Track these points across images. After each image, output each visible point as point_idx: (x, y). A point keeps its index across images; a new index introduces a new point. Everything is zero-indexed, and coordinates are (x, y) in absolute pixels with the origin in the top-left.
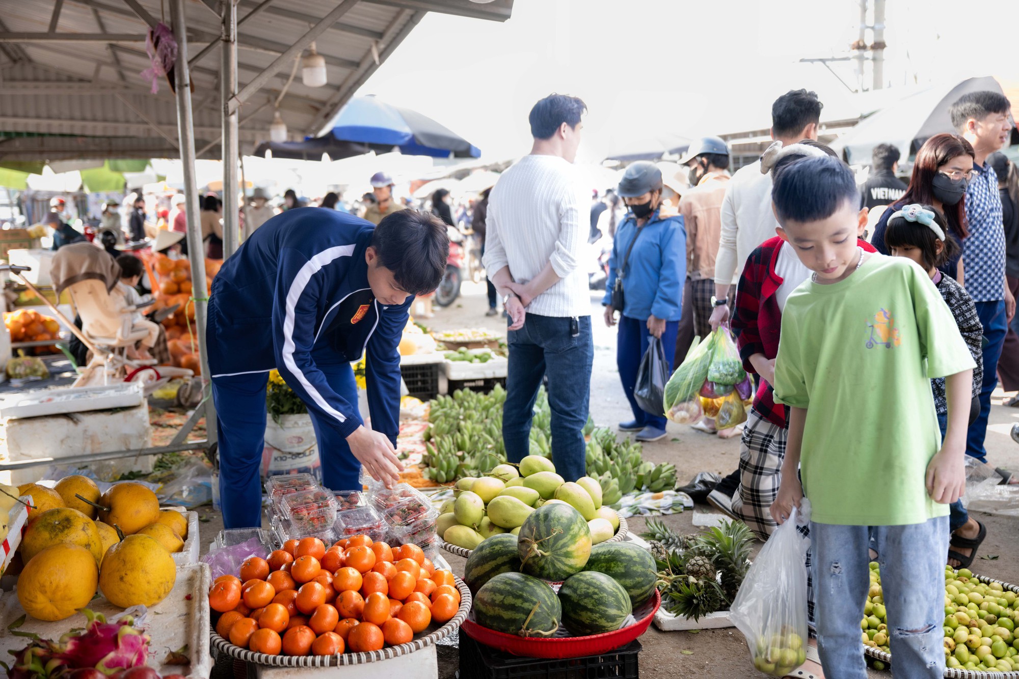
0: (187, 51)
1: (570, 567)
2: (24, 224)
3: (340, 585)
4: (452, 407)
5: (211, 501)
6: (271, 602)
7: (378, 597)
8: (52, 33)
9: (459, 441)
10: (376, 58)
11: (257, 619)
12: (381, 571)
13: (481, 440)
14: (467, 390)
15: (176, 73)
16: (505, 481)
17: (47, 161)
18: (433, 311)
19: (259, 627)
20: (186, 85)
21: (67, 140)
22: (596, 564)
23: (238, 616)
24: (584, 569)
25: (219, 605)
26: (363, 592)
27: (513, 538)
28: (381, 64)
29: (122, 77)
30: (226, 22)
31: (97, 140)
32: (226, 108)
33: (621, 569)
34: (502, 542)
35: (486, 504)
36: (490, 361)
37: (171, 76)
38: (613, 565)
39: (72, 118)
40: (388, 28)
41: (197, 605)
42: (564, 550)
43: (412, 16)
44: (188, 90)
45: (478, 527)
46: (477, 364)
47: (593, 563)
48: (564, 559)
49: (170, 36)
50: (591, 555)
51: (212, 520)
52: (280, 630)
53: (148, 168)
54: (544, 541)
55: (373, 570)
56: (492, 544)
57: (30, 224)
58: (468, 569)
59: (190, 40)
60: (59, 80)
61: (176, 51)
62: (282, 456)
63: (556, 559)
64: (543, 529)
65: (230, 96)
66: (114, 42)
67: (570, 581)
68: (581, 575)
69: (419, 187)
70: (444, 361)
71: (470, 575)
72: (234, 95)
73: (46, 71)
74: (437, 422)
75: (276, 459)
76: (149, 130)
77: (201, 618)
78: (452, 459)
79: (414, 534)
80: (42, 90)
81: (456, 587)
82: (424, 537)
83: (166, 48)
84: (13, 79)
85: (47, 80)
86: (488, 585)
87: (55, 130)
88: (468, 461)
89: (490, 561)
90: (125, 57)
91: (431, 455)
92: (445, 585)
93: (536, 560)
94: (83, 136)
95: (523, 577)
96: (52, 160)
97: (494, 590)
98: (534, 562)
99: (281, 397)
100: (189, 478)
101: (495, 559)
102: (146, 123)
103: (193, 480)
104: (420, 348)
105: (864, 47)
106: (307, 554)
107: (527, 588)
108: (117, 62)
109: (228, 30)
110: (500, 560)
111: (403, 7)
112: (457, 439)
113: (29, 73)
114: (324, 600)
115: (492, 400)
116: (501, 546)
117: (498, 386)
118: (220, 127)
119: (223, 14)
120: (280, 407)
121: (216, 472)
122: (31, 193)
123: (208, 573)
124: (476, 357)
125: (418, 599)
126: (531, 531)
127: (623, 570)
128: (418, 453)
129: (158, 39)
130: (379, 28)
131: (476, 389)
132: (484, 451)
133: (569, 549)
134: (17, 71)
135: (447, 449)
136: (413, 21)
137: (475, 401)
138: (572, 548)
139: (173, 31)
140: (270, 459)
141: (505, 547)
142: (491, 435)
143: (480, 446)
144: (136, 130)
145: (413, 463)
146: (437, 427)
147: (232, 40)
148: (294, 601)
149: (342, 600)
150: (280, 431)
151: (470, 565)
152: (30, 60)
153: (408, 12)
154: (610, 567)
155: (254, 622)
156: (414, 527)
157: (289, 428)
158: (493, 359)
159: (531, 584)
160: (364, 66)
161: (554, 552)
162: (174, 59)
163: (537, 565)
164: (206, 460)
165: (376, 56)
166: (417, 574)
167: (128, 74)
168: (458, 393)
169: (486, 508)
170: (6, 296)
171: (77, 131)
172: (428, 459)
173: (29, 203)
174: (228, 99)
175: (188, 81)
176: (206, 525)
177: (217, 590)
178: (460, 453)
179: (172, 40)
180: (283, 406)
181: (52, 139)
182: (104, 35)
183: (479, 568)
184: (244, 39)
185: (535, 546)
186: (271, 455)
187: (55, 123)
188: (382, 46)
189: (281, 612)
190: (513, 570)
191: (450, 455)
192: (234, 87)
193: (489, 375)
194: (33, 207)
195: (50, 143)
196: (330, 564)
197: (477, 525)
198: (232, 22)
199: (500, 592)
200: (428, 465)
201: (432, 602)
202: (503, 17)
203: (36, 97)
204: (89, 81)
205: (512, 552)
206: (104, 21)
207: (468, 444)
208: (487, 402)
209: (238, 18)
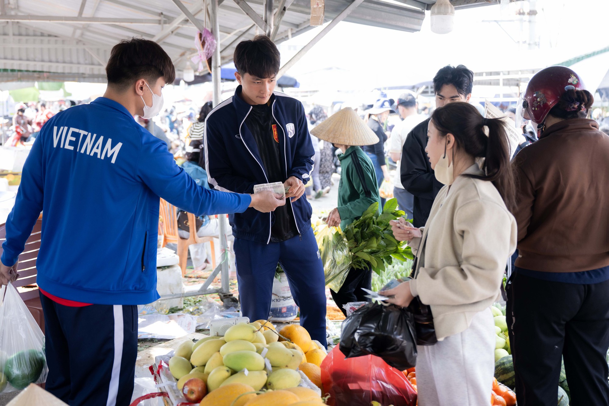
15: (213, 60)
20: (219, 67)
37: (210, 61)
39: (43, 61)
49: (211, 37)
94: (48, 72)
105: (523, 14)
139: (212, 33)
171: (45, 69)
175: (219, 64)
179: (213, 39)
183: (505, 375)
187: (31, 63)
204: (55, 36)
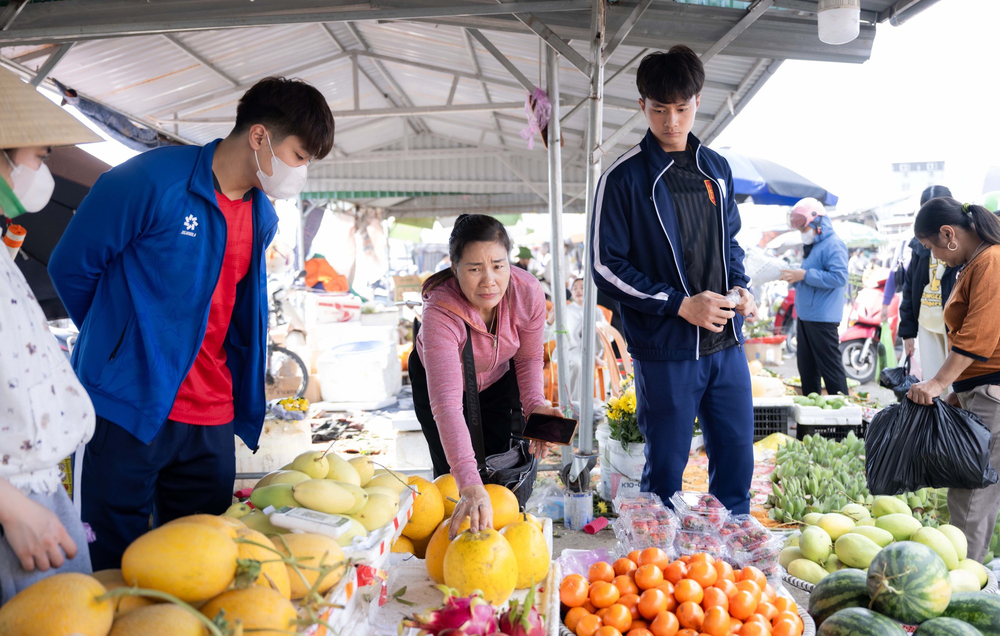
0: (559, 111)
1: (926, 610)
2: (416, 272)
3: (681, 595)
4: (800, 452)
5: (563, 519)
6: (616, 603)
7: (719, 611)
8: (450, 105)
9: (808, 484)
10: (732, 110)
11: (602, 618)
12: (723, 588)
13: (832, 485)
14: (817, 435)
15: (549, 130)
16: (856, 520)
17: (438, 218)
18: (783, 359)
19: (603, 624)
20: (557, 141)
21: (454, 198)
22: (956, 612)
23: (584, 613)
24: (943, 615)
25: (568, 601)
26: (703, 605)
27: (863, 574)
28: (736, 115)
29: (503, 141)
30: (594, 82)
31: (478, 197)
32: (591, 157)
33: (987, 621)
34: (850, 577)
35: (833, 541)
36: (843, 408)
37: (545, 133)
38: (976, 615)
39: (460, 179)
40: (743, 79)
41: (548, 596)
42: (919, 591)
43: (767, 67)
44: (558, 144)
45: (825, 564)
46: (829, 409)
47: (952, 610)
48: (918, 601)
49: (546, 99)
50: (951, 602)
51: (562, 536)
52: (624, 630)
53: (519, 222)
54: (896, 578)
55: (714, 586)
56: (839, 578)
57: (421, 272)
58: (813, 601)
59: (561, 104)
60: (451, 147)
61: (549, 111)
62: (629, 482)
63: (910, 599)
64: (895, 565)
65: (595, 147)
66: (497, 110)
67: (925, 625)
68: (939, 620)
69: (773, 238)
70: (794, 405)
71: (814, 607)
72: (598, 146)
73: (442, 139)
74: (784, 464)
75: (623, 485)
76: (522, 187)
77: (552, 608)
78: (799, 501)
79: (755, 561)
80: (437, 156)
81: (799, 616)
82: (766, 565)
83: (542, 110)
84: (415, 148)
85: (442, 147)
86: (834, 617)
87: (446, 190)
88: (817, 503)
89: (836, 594)
90: (505, 123)
91: (777, 497)
92: (788, 612)
93: (887, 597)
94: (468, 194)
95: (872, 614)
96: (441, 216)
97: (839, 623)
98: (885, 600)
99: (630, 426)
100: (543, 497)
101: (842, 593)
102: (521, 181)
103: (548, 498)
104: (768, 390)
106: (650, 563)
107: (875, 625)
108: (499, 127)
109: (595, 89)
110: (847, 595)
111: (759, 58)
112: (805, 482)
113: (428, 141)
114: (665, 607)
115: (845, 447)
116: (848, 581)
117: (851, 434)
118: (585, 182)
119: (591, 76)
120: (629, 435)
121: (568, 491)
122: (423, 246)
123: (558, 570)
124: (828, 403)
125: (758, 620)
126: (882, 566)
127: (989, 623)
128: (764, 493)
129: (535, 101)
130: (735, 81)
131: (828, 436)
132: (834, 496)
133: (925, 590)
134: (419, 140)
135: (795, 492)
136: (768, 70)
137: (825, 447)
138: (927, 590)
139: (548, 94)
140: (618, 485)
141: (852, 582)
142: (843, 482)
143: (830, 491)
144: (511, 187)
145: (758, 503)
146: (784, 469)
147: (599, 97)
148: (637, 606)
149: (682, 610)
150: (629, 459)
151: (814, 597)
152: (430, 131)
153: (764, 61)
154: (974, 617)
155: (599, 620)
156: (756, 554)
157: (637, 456)
158: (846, 405)
159: (880, 621)
160: (719, 118)
161: (908, 591)
162: (548, 118)
163: (888, 603)
164: (560, 482)
165: (730, 106)
166: (758, 597)
167: (507, 138)
168: (808, 438)
169: (833, 545)
170: (400, 331)
171: (463, 190)
172: (775, 499)
173: (421, 255)
174: (593, 149)
175: (559, 137)
176: (558, 540)
177: (568, 585)
178: (808, 497)
179: (547, 102)
180: (631, 434)
181: (442, 197)
182: (490, 104)
183: (824, 601)
184: (609, 100)
185: (886, 582)
186: (619, 481)
187: (446, 183)
188: (737, 97)
189: (624, 614)
190: (861, 606)
191: (797, 496)
192: (599, 139)
193: (842, 422)
194: (424, 259)
195: (442, 201)
196: (673, 575)
197: (824, 561)
198: (599, 82)
199: (846, 625)
200: (773, 506)
201: (773, 626)
202: (862, 59)
203: (433, 161)
204: (476, 147)
205: (860, 588)
206: (490, 92)
207: (817, 489)
208: (839, 449)
209: (604, 77)
